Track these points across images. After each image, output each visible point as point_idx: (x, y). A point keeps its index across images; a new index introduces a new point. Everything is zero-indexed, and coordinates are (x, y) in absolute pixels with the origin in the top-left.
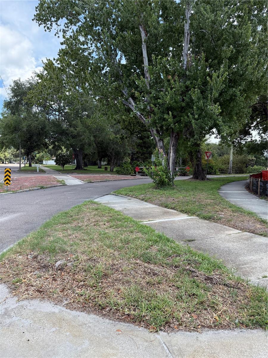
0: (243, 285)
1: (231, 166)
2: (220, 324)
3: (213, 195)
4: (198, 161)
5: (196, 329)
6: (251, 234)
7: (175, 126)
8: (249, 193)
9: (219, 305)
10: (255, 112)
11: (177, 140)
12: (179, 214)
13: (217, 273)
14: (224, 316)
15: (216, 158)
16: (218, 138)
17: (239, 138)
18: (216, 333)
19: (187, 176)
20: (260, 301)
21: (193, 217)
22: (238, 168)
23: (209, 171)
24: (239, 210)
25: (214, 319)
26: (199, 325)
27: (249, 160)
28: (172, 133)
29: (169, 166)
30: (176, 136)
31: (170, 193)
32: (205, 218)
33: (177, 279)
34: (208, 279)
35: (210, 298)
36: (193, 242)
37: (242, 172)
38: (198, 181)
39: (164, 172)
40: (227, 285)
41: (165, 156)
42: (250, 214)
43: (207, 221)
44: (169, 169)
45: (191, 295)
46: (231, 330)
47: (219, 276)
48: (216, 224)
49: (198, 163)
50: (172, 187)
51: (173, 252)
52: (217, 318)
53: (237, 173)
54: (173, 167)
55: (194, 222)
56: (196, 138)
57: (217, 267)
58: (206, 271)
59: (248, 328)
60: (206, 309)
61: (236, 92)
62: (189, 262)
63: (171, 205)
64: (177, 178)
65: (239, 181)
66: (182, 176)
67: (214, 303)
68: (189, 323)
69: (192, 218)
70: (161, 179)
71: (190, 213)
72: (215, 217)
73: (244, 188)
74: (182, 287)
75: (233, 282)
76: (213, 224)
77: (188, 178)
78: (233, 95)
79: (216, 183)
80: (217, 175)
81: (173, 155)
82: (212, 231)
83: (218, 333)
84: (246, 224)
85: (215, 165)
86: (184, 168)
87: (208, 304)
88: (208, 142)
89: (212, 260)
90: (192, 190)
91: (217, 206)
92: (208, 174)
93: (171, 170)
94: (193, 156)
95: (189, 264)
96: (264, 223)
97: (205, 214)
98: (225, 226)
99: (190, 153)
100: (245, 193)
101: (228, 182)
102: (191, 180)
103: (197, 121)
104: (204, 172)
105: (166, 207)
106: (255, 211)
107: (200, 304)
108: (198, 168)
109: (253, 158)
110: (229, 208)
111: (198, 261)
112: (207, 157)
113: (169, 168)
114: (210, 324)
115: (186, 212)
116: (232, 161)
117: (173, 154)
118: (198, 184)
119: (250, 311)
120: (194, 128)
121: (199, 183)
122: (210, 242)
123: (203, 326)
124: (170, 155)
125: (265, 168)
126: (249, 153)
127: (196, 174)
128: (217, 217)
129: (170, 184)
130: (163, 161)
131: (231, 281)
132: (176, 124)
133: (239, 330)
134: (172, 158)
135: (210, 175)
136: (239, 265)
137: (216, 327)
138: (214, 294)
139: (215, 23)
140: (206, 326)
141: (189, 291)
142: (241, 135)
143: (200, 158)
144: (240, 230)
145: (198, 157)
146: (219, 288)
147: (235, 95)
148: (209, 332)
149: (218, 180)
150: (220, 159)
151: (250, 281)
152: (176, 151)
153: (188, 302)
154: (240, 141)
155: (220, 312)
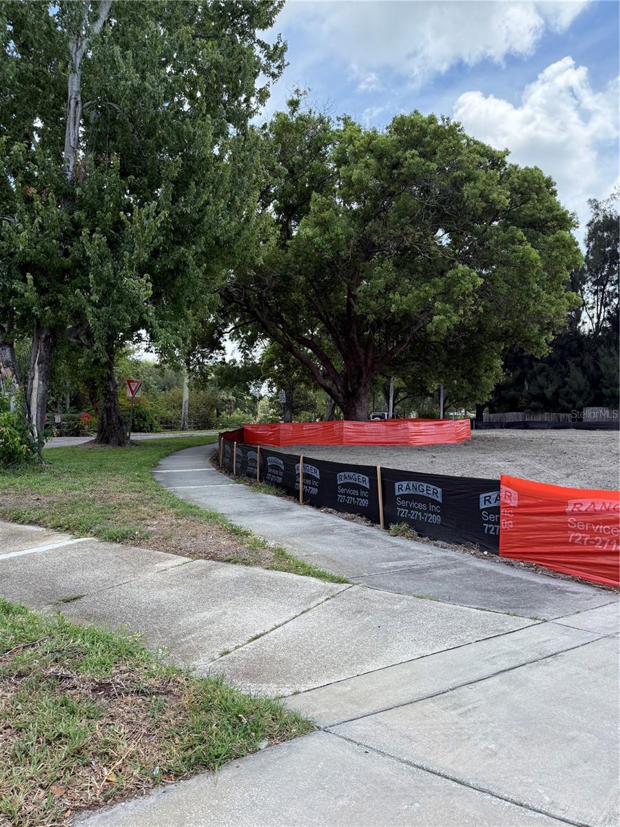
0: (179, 682)
1: (187, 414)
2: (118, 789)
3: (140, 481)
4: (110, 400)
5: (58, 822)
6: (210, 561)
7: (44, 313)
8: (217, 472)
9: (120, 744)
10: (230, 303)
11: (52, 348)
12: (49, 535)
13: (123, 668)
14: (128, 769)
15: (154, 395)
16: (152, 352)
17: (200, 355)
18: (106, 817)
19: (84, 435)
20: (210, 710)
21: (85, 539)
22: (201, 417)
23: (136, 423)
24: (189, 511)
25: (106, 784)
26: (68, 809)
27: (223, 400)
28: (37, 329)
29: (30, 413)
30: (47, 337)
31: (31, 481)
32: (113, 539)
33: (19, 707)
34: (102, 687)
35: (100, 734)
36: (78, 601)
37: (207, 425)
38: (109, 447)
39: (16, 428)
40: (142, 692)
41: (17, 386)
42: (213, 517)
43: (118, 546)
44: (30, 419)
45: (53, 738)
46: (142, 798)
47: (127, 674)
48: (138, 549)
49: (109, 404)
50: (36, 468)
51: (16, 639)
52: (113, 779)
53: (199, 428)
54: (39, 415)
55: (85, 551)
56: (97, 348)
57: (125, 652)
58: (97, 670)
59: (180, 778)
60: (88, 765)
61: (187, 257)
62: (58, 655)
63: (29, 514)
64: (54, 443)
65: (200, 445)
66: (72, 436)
67: (107, 743)
68: (42, 814)
69: (82, 543)
70: (8, 447)
71: (77, 529)
72: (137, 533)
73: (207, 462)
74: (31, 726)
75: (158, 680)
76: (129, 551)
77: (85, 442)
78: (179, 261)
79: (150, 452)
80: (156, 432)
81: (39, 385)
82: (126, 568)
83: (113, 814)
84: (200, 541)
85: (151, 411)
86: (77, 416)
87: (94, 751)
88: (135, 356)
89: (116, 639)
90: (90, 471)
91: (145, 507)
92: (135, 431)
93: (34, 423)
94: (96, 388)
95: (56, 661)
96: (237, 534)
97: (114, 530)
98: (156, 552)
99: (90, 382)
100: (210, 472)
101: (176, 448)
102: (90, 446)
103: (99, 310)
104: (124, 427)
105: (15, 520)
106: (221, 510)
107: (73, 756)
108: (109, 417)
109: (231, 397)
110: (169, 509)
111: (80, 647)
112: (132, 392)
113: (29, 416)
114: (94, 798)
115: (67, 529)
116: (187, 403)
117: (41, 383)
118: (109, 457)
119: (186, 739)
120: (91, 325)
121: (109, 453)
122: (118, 596)
123: (77, 810)
124: (32, 384)
125: (253, 418)
126: (222, 386)
127: (105, 431)
128: (141, 532)
129: (32, 459)
130: (13, 398)
131: (152, 681)
132: (47, 308)
133: (161, 790)
134: (38, 393)
135: (139, 434)
136: (178, 637)
137: (109, 802)
138: (111, 722)
139: (139, 96)
140: (84, 805)
141: (49, 730)
142: (204, 348)
143: (115, 395)
144: (189, 556)
145: (109, 392)
146: (125, 703)
147: (184, 262)
148: (91, 818)
149: (155, 444)
150: (161, 396)
151: (194, 669)
152: (50, 376)
153: (42, 761)
154: (201, 360)
155: (121, 761)
